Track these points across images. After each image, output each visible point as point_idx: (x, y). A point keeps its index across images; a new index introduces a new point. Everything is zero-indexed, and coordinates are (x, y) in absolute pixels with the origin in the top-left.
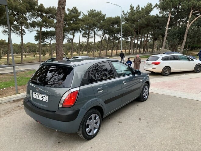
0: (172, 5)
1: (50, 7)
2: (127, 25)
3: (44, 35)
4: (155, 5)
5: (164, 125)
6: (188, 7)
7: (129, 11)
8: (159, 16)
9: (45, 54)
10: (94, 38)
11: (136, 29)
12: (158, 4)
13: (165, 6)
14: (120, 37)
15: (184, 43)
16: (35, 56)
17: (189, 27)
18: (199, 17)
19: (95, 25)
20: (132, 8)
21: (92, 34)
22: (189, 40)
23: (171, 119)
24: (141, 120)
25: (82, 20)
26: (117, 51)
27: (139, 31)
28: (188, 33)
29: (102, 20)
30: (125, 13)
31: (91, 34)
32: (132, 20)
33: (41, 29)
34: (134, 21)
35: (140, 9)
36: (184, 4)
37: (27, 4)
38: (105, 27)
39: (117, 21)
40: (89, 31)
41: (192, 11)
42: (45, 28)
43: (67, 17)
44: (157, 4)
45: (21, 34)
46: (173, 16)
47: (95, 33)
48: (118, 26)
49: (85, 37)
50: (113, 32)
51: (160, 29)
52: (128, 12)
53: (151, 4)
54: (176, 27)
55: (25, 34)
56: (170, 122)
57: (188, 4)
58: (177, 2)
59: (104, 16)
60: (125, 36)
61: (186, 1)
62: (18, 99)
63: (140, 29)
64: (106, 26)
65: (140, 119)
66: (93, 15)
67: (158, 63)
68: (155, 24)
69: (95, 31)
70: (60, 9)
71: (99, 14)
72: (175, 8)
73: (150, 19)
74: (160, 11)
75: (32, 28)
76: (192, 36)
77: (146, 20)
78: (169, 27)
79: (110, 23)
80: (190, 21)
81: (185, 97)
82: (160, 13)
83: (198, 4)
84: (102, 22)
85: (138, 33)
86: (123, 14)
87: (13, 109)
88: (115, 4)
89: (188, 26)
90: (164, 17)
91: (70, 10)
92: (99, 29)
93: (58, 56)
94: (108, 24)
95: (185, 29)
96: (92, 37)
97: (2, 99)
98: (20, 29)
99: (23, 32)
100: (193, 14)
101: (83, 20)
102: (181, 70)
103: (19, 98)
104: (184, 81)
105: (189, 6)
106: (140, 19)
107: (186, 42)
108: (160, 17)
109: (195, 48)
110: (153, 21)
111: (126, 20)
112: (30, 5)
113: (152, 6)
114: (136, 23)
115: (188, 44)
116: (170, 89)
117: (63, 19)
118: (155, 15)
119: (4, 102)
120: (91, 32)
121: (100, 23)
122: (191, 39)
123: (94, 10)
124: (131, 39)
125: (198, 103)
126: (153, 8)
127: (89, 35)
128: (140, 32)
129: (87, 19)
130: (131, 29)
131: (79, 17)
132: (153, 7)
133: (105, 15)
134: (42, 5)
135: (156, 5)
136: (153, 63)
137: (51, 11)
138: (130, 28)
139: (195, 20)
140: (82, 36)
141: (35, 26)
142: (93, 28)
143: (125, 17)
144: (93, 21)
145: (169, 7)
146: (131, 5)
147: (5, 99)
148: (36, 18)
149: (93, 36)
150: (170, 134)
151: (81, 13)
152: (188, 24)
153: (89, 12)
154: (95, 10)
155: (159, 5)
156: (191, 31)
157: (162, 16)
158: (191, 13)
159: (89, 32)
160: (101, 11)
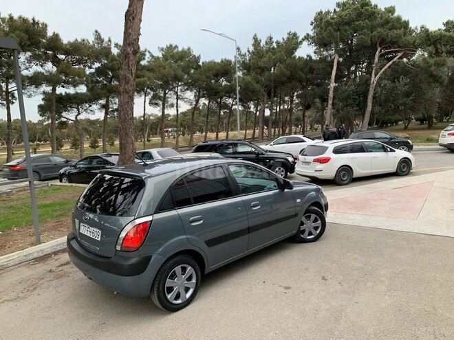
0: (339, 37)
1: (76, 40)
2: (248, 78)
3: (61, 103)
4: (305, 37)
5: (373, 286)
6: (371, 41)
7: (251, 49)
8: (314, 58)
9: (62, 146)
10: (177, 107)
11: (266, 87)
12: (311, 34)
13: (324, 38)
14: (233, 105)
15: (367, 115)
16: (37, 150)
17: (375, 82)
18: (393, 62)
19: (177, 79)
20: (256, 42)
21: (172, 99)
22: (377, 109)
23: (382, 273)
24: (326, 280)
25: (148, 69)
26: (228, 133)
27: (273, 90)
28: (375, 94)
29: (193, 68)
30: (243, 53)
31: (169, 99)
32: (259, 68)
33: (54, 90)
34: (263, 70)
35: (275, 45)
36: (363, 37)
37: (23, 34)
38: (200, 82)
39: (225, 69)
40: (165, 92)
41: (379, 50)
42: (63, 87)
43: (115, 62)
44: (308, 35)
45: (5, 102)
46: (341, 60)
47: (177, 95)
48: (226, 80)
49: (157, 104)
50: (218, 93)
51: (318, 85)
52: (249, 51)
53: (295, 34)
54: (350, 83)
55: (14, 101)
56: (382, 279)
57: (371, 35)
58: (349, 32)
59: (197, 59)
60: (243, 101)
61: (365, 30)
62: (42, 255)
63: (275, 87)
64: (203, 81)
65: (324, 278)
66: (172, 57)
67: (326, 160)
68: (306, 75)
69: (177, 93)
70: (129, 54)
71: (185, 54)
72: (344, 42)
73: (296, 65)
74: (315, 48)
75: (33, 88)
76: (382, 101)
77: (288, 67)
78: (335, 82)
79: (210, 74)
80: (376, 70)
81: (396, 228)
82: (315, 53)
83: (391, 36)
84: (192, 71)
85: (272, 94)
86: (239, 55)
87: (42, 279)
88: (220, 34)
89: (374, 80)
90: (323, 60)
91: (120, 46)
92: (186, 87)
93: (125, 154)
94: (207, 77)
95: (369, 85)
96: (172, 106)
97: (9, 257)
98: (4, 89)
99: (10, 98)
100: (381, 56)
101: (152, 69)
102: (373, 171)
103: (45, 254)
104: (382, 194)
105: (374, 40)
106: (275, 66)
107: (373, 113)
108: (315, 61)
109: (386, 123)
110: (301, 70)
111: (246, 67)
112: (29, 36)
113: (297, 38)
114: (267, 73)
115: (376, 116)
116: (360, 213)
117: (133, 75)
118: (305, 57)
119: (12, 264)
120: (170, 94)
121: (188, 73)
122: (380, 105)
123: (173, 46)
124: (255, 107)
125: (423, 239)
126: (301, 42)
127: (164, 100)
128: (275, 92)
129: (160, 66)
130: (257, 86)
131: (143, 63)
132: (300, 39)
133: (199, 57)
134: (56, 36)
135: (307, 37)
136: (315, 161)
137: (77, 50)
138: (255, 84)
139: (386, 67)
140: (150, 103)
141: (41, 84)
142: (172, 85)
143: (244, 62)
144: (174, 70)
145: (333, 41)
146: (255, 35)
147: (14, 258)
148: (42, 66)
149: (175, 102)
150: (389, 302)
151: (147, 53)
152: (373, 75)
153: (162, 49)
154: (176, 47)
155: (313, 37)
156: (379, 90)
157: (320, 58)
158: (377, 53)
159: (165, 94)
160: (189, 49)
